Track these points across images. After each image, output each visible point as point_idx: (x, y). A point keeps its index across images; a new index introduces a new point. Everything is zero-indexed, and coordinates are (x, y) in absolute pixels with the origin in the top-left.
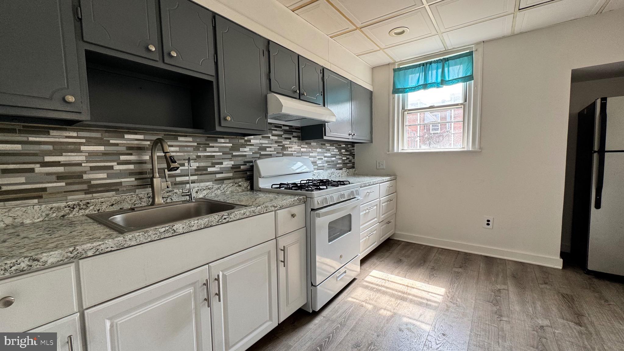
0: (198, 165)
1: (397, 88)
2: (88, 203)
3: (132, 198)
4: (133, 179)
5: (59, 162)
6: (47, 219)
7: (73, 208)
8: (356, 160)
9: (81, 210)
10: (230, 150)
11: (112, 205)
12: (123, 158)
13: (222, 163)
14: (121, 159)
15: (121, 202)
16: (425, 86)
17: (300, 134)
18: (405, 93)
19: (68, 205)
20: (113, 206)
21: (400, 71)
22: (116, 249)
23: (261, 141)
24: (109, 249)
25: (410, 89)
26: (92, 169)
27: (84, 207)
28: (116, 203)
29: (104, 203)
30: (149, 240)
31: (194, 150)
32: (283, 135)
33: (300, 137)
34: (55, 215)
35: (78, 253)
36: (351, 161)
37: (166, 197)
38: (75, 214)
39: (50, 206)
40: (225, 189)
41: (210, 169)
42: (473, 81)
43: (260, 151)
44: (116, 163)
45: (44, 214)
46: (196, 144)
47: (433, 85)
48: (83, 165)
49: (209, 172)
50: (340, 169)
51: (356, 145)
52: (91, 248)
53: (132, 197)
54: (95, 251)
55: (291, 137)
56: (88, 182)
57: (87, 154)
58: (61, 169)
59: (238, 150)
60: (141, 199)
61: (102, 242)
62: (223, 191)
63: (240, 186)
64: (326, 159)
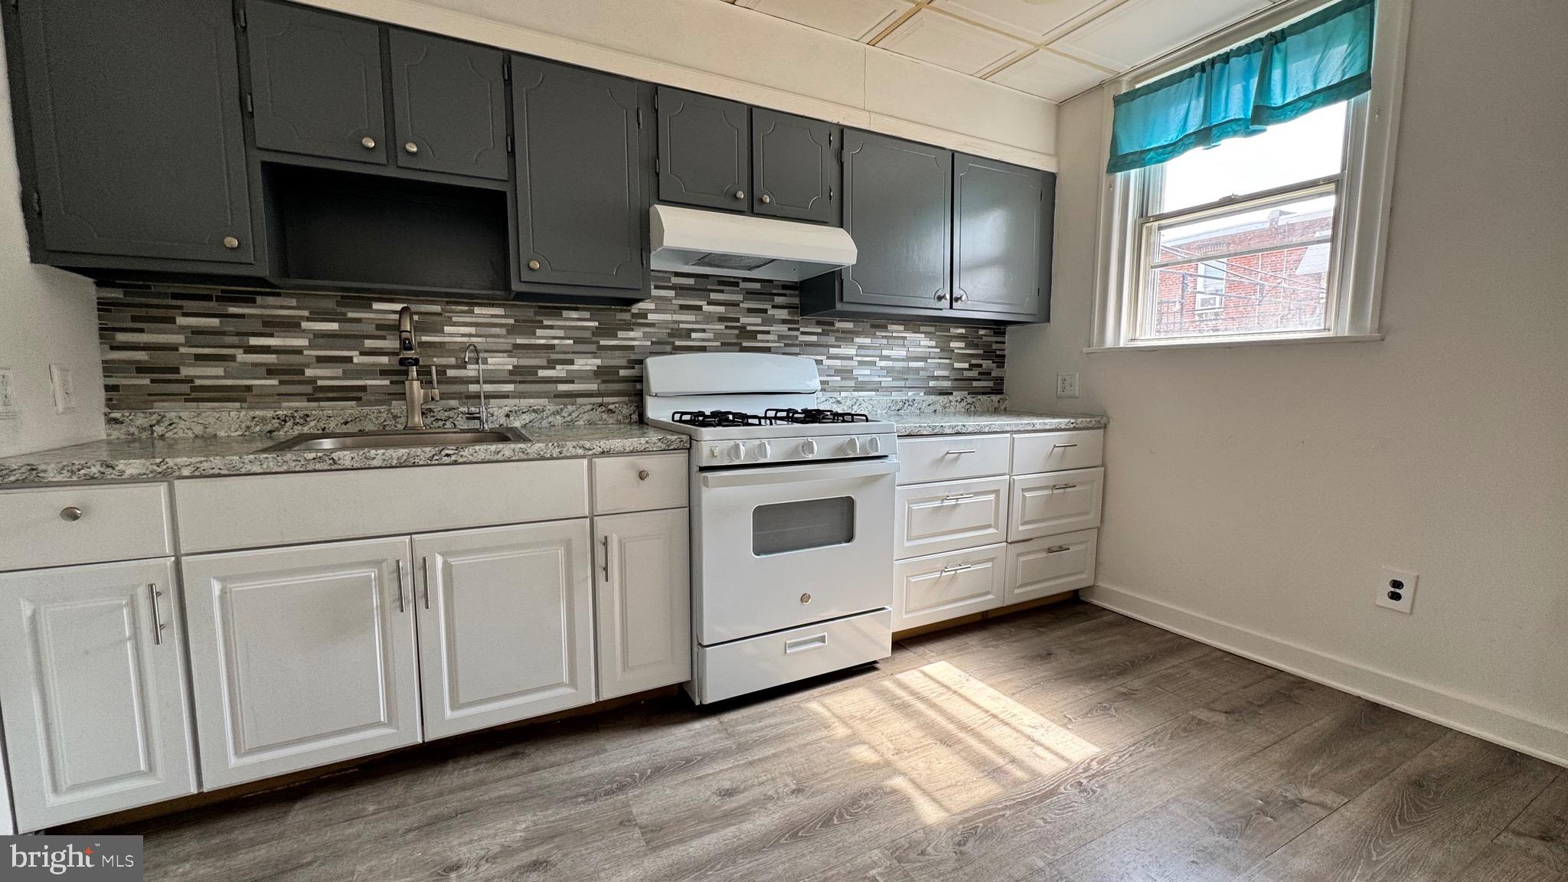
0: (516, 364)
1: (1121, 153)
2: (307, 416)
3: (379, 415)
4: (387, 382)
5: (269, 347)
6: (247, 433)
7: (285, 421)
8: (1008, 371)
9: (296, 425)
10: (594, 334)
11: (346, 423)
12: (369, 343)
13: (571, 362)
14: (366, 346)
15: (360, 420)
16: (1206, 136)
17: (796, 301)
18: (1143, 166)
19: (277, 415)
20: (348, 425)
21: (1133, 100)
22: (226, 472)
23: (677, 317)
24: (216, 471)
25: (1161, 151)
26: (321, 360)
27: (301, 421)
28: (352, 421)
29: (332, 419)
30: (285, 468)
31: (509, 332)
32: (743, 302)
33: (797, 308)
34: (258, 428)
35: (168, 468)
36: (990, 374)
37: (443, 418)
38: (288, 431)
39: (251, 413)
40: (574, 415)
41: (542, 373)
42: (1369, 92)
43: (672, 340)
44: (357, 353)
45: (243, 426)
46: (512, 321)
47: (1230, 130)
48: (305, 352)
49: (541, 377)
50: (941, 394)
51: (1009, 328)
52: (187, 464)
53: (380, 412)
54: (193, 469)
55: (768, 307)
56: (312, 381)
57: (312, 336)
58: (271, 358)
59: (615, 336)
60: (395, 417)
61: (205, 459)
62: (569, 419)
63: (611, 411)
64: (883, 364)
